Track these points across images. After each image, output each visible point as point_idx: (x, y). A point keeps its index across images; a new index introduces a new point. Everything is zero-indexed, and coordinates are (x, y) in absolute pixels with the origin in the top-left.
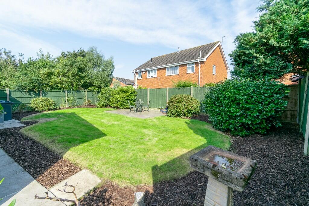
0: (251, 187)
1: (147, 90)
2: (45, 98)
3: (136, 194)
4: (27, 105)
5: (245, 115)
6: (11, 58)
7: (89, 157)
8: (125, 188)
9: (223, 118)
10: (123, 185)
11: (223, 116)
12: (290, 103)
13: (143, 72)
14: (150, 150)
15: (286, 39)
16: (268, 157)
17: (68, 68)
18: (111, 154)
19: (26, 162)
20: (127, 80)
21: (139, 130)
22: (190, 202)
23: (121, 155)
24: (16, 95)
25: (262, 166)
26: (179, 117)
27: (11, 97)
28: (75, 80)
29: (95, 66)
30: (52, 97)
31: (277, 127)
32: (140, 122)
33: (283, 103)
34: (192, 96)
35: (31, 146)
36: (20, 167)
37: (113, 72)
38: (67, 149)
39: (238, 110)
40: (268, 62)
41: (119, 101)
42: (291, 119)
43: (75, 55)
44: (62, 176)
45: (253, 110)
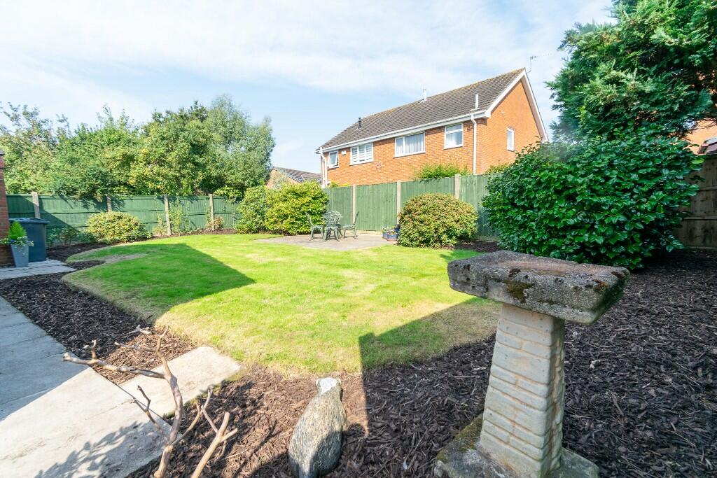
0: (606, 372)
1: (350, 188)
2: (118, 214)
3: (319, 381)
4: (80, 229)
5: (588, 223)
6: (39, 125)
7: (215, 322)
8: (297, 381)
9: (534, 235)
10: (291, 375)
11: (533, 230)
12: (702, 201)
13: (340, 150)
14: (356, 305)
15: (696, 26)
16: (649, 312)
17: (167, 145)
18: (266, 316)
19: (72, 334)
20: (304, 173)
21: (333, 271)
22: (453, 402)
23: (289, 317)
24: (54, 207)
25: (634, 331)
26: (428, 245)
27: (44, 211)
28: (184, 172)
29: (229, 141)
30: (135, 211)
31: (670, 250)
32: (334, 257)
33: (685, 191)
34: (457, 197)
35: (86, 305)
36: (59, 345)
37: (271, 153)
38: (165, 308)
39: (571, 213)
40: (648, 88)
41: (286, 216)
42: (704, 241)
43: (184, 118)
44: (153, 360)
45: (609, 210)
